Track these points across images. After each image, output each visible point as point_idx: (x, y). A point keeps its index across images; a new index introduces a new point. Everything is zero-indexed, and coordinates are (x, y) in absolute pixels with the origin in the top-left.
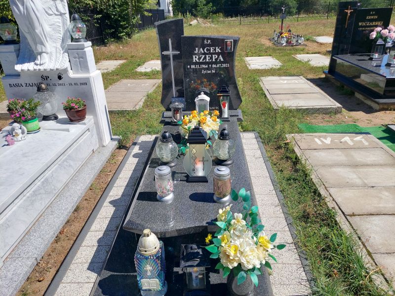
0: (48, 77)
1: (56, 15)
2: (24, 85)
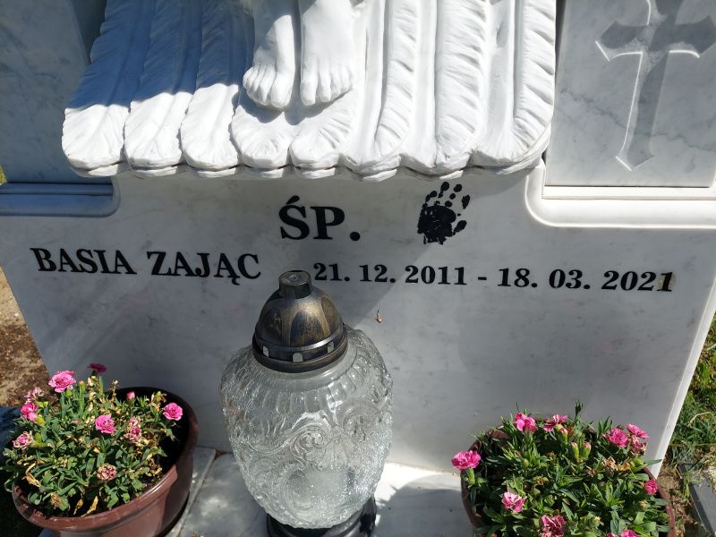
0: (339, 216)
2: (141, 263)
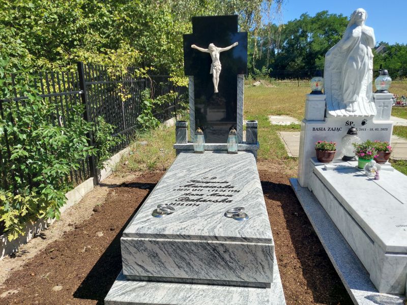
0: (353, 122)
2: (327, 129)
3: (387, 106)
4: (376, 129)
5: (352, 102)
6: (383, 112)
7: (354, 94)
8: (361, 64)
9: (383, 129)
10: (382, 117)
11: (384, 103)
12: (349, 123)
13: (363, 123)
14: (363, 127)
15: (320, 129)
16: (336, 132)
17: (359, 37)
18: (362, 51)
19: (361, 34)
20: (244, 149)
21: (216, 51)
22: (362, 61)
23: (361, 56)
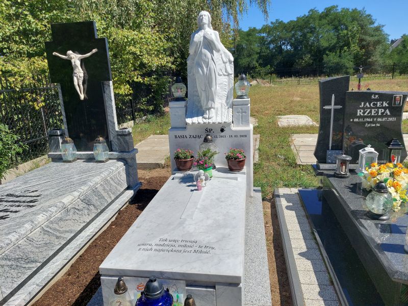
0: (212, 130)
1: (224, 75)
2: (188, 137)
3: (245, 113)
4: (235, 136)
5: (209, 109)
6: (242, 118)
7: (208, 101)
8: (207, 70)
9: (242, 136)
10: (242, 124)
11: (241, 109)
12: (209, 130)
13: (222, 130)
14: (222, 134)
15: (182, 137)
16: (197, 139)
17: (200, 42)
18: (205, 56)
19: (202, 38)
20: (116, 157)
21: (75, 58)
22: (207, 67)
23: (205, 62)
